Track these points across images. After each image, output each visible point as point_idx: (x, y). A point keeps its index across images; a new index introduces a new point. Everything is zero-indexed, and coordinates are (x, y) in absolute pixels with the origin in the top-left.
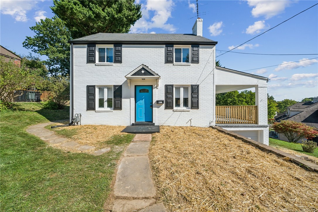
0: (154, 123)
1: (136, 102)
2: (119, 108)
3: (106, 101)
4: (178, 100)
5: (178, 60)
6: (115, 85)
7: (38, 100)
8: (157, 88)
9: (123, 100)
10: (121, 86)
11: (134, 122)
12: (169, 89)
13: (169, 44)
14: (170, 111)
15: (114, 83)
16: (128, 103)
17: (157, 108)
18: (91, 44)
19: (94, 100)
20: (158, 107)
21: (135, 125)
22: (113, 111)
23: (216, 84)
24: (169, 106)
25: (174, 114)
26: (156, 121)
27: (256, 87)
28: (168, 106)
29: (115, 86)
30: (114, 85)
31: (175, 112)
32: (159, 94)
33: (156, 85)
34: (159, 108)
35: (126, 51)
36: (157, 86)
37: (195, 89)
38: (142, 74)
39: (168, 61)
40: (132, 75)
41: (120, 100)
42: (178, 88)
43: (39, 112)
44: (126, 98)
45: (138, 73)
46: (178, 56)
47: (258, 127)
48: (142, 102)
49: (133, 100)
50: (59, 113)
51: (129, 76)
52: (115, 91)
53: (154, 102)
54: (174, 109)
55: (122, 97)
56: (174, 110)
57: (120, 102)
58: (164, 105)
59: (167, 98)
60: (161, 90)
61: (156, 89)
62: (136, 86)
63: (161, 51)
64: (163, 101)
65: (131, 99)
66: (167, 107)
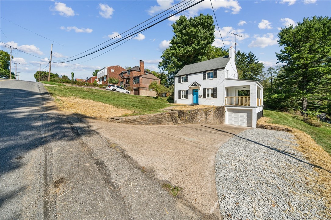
1: (193, 96)
3: (184, 96)
4: (208, 95)
5: (209, 77)
7: (166, 97)
8: (200, 90)
9: (189, 95)
10: (188, 90)
11: (192, 103)
12: (204, 90)
13: (204, 72)
14: (205, 99)
16: (190, 96)
18: (179, 77)
19: (180, 95)
20: (200, 98)
22: (186, 99)
23: (225, 86)
24: (204, 97)
26: (199, 103)
27: (249, 86)
29: (186, 90)
31: (207, 100)
32: (200, 92)
35: (189, 77)
37: (215, 90)
38: (193, 86)
39: (204, 78)
40: (191, 86)
42: (208, 89)
43: (167, 100)
44: (190, 94)
45: (192, 85)
46: (209, 76)
47: (249, 107)
48: (195, 96)
49: (192, 95)
50: (172, 101)
51: (189, 87)
52: (186, 92)
53: (199, 95)
58: (202, 97)
59: (204, 94)
60: (202, 91)
62: (193, 90)
63: (201, 75)
64: (202, 95)
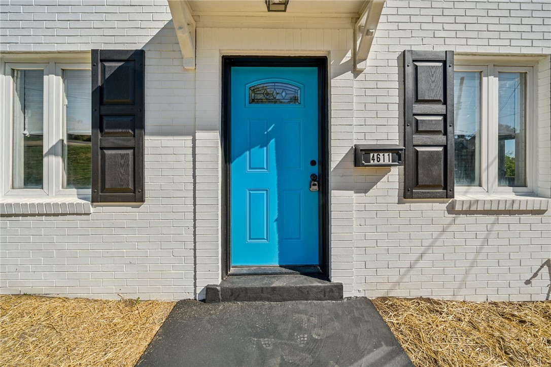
0: (340, 287)
2: (127, 190)
3: (52, 152)
6: (103, 52)
8: (357, 73)
9: (150, 142)
10: (139, 55)
14: (428, 211)
15: (95, 39)
17: (358, 191)
20: (364, 189)
21: (225, 300)
22: (92, 210)
24: (429, 183)
25: (453, 228)
28: (422, 179)
30: (94, 52)
31: (462, 219)
32: (365, 109)
33: (349, 55)
34: (366, 191)
36: (355, 60)
41: (131, 143)
48: (262, 158)
49: (210, 141)
52: (101, 89)
54: (457, 197)
55: (142, 127)
56: (458, 207)
57: (130, 152)
58: (395, 176)
59: (417, 131)
60: (380, 85)
61: (349, 75)
65: (199, 135)
66: (417, 185)
